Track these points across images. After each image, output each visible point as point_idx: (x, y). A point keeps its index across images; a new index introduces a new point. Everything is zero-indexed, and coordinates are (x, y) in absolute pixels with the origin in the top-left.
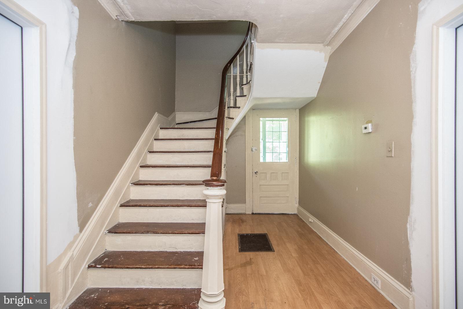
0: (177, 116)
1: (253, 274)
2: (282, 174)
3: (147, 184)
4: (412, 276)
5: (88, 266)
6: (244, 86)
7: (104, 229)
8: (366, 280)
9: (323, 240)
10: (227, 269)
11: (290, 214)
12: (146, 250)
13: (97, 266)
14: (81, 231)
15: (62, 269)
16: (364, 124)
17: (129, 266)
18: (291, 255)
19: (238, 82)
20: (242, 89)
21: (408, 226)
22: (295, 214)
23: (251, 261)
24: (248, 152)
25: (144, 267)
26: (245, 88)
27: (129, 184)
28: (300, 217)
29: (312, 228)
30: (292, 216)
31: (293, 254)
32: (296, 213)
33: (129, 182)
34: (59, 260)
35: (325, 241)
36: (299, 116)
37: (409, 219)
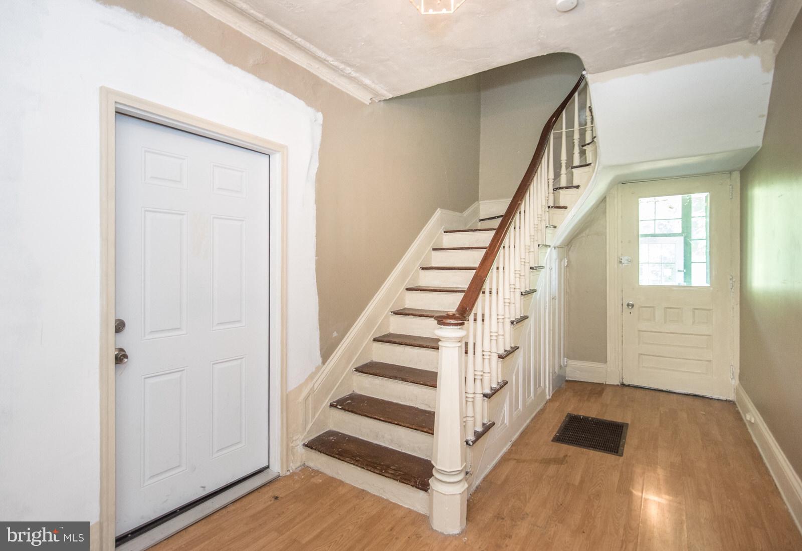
0: (481, 207)
1: (555, 478)
2: (693, 312)
3: (409, 315)
5: (330, 404)
6: (587, 146)
7: (351, 366)
10: (515, 459)
11: (715, 399)
12: (395, 401)
13: (338, 406)
14: (324, 362)
15: (302, 399)
17: (367, 415)
19: (576, 142)
20: (583, 153)
23: (565, 459)
24: (611, 267)
25: (383, 419)
26: (588, 149)
27: (387, 313)
28: (739, 408)
29: (752, 436)
30: (717, 404)
32: (731, 399)
33: (388, 309)
34: (300, 388)
36: (741, 188)
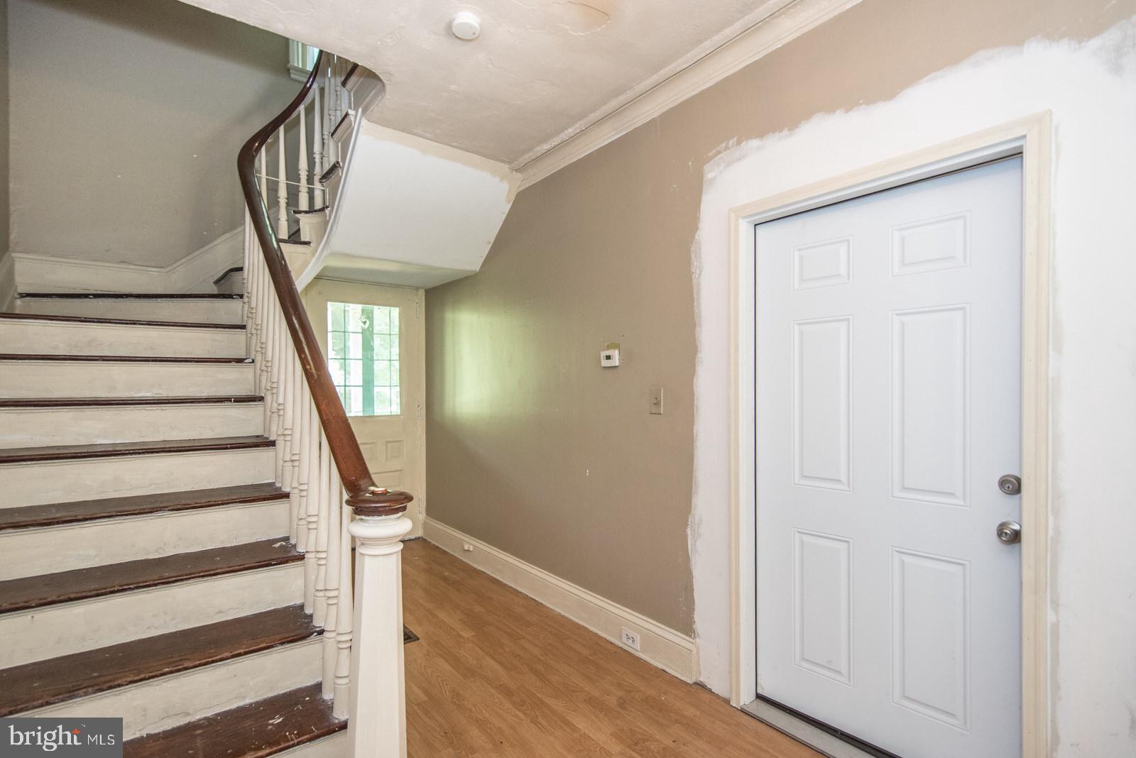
0: (17, 266)
2: (386, 445)
4: (695, 612)
6: (303, 214)
8: (611, 643)
9: (506, 585)
16: (603, 350)
18: (460, 636)
19: (283, 204)
20: (294, 222)
21: (689, 532)
22: (419, 538)
26: (306, 221)
28: (433, 542)
29: (471, 564)
31: (463, 634)
32: (420, 536)
35: (511, 587)
36: (426, 307)
37: (690, 520)
